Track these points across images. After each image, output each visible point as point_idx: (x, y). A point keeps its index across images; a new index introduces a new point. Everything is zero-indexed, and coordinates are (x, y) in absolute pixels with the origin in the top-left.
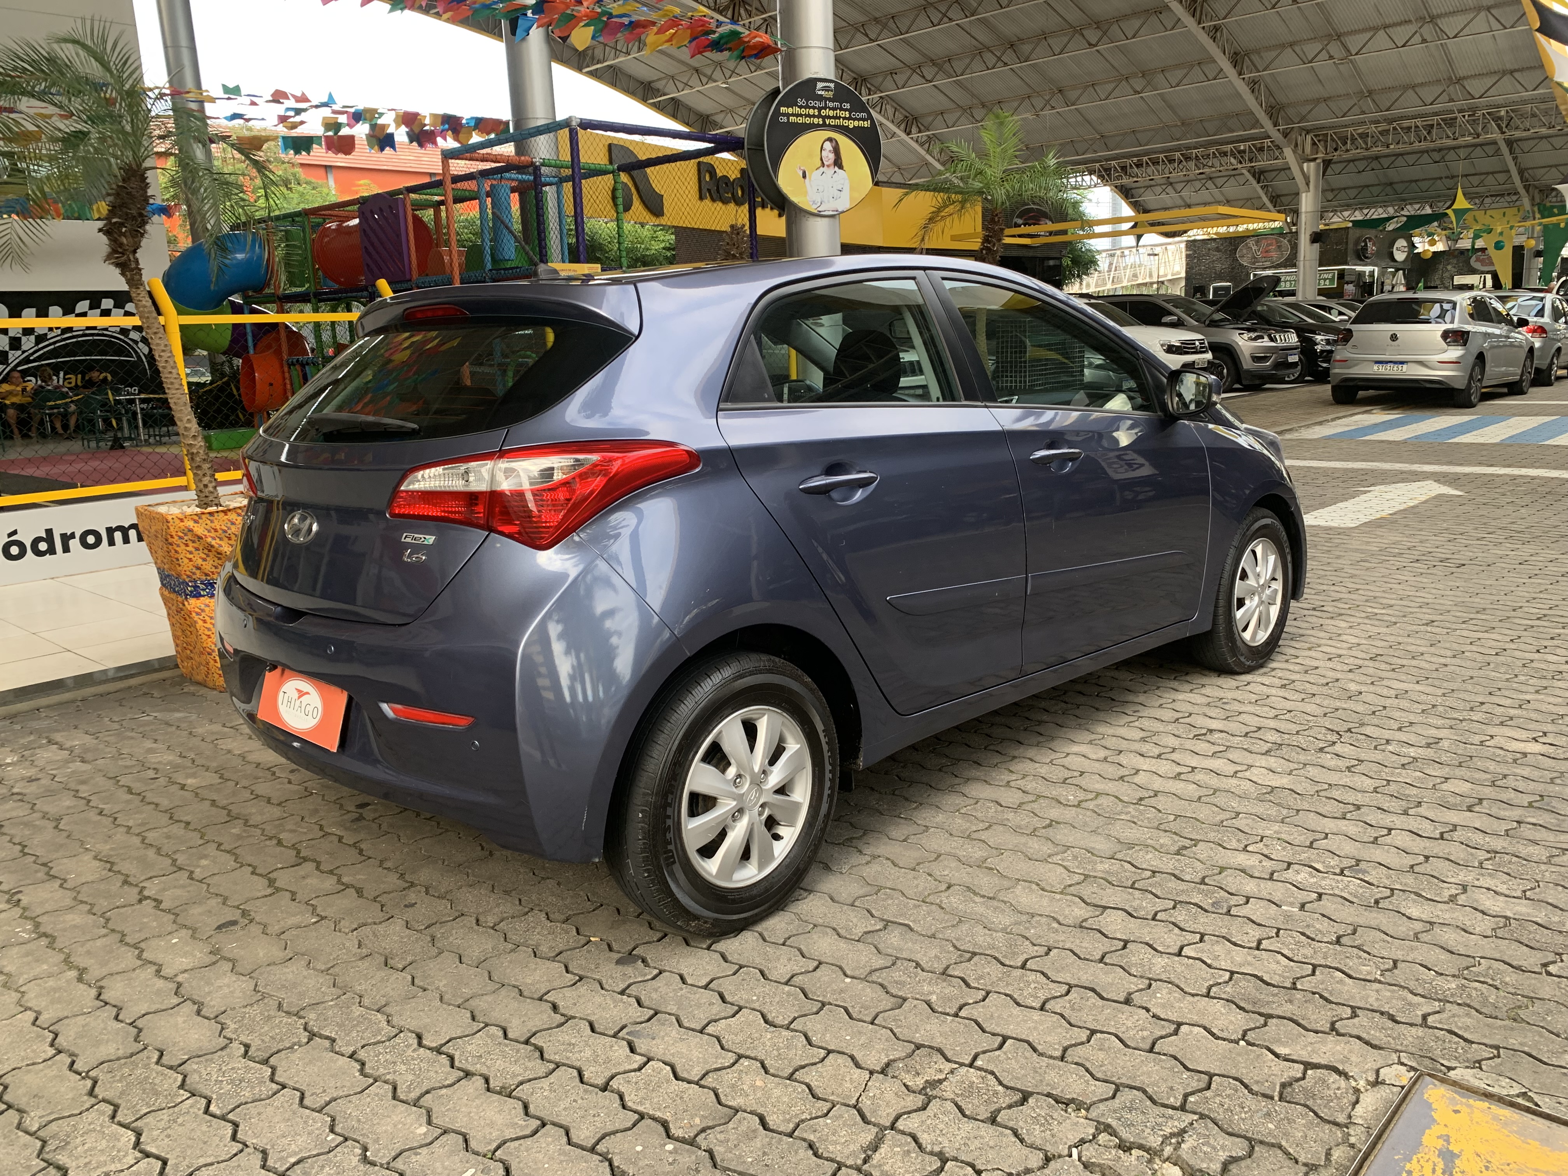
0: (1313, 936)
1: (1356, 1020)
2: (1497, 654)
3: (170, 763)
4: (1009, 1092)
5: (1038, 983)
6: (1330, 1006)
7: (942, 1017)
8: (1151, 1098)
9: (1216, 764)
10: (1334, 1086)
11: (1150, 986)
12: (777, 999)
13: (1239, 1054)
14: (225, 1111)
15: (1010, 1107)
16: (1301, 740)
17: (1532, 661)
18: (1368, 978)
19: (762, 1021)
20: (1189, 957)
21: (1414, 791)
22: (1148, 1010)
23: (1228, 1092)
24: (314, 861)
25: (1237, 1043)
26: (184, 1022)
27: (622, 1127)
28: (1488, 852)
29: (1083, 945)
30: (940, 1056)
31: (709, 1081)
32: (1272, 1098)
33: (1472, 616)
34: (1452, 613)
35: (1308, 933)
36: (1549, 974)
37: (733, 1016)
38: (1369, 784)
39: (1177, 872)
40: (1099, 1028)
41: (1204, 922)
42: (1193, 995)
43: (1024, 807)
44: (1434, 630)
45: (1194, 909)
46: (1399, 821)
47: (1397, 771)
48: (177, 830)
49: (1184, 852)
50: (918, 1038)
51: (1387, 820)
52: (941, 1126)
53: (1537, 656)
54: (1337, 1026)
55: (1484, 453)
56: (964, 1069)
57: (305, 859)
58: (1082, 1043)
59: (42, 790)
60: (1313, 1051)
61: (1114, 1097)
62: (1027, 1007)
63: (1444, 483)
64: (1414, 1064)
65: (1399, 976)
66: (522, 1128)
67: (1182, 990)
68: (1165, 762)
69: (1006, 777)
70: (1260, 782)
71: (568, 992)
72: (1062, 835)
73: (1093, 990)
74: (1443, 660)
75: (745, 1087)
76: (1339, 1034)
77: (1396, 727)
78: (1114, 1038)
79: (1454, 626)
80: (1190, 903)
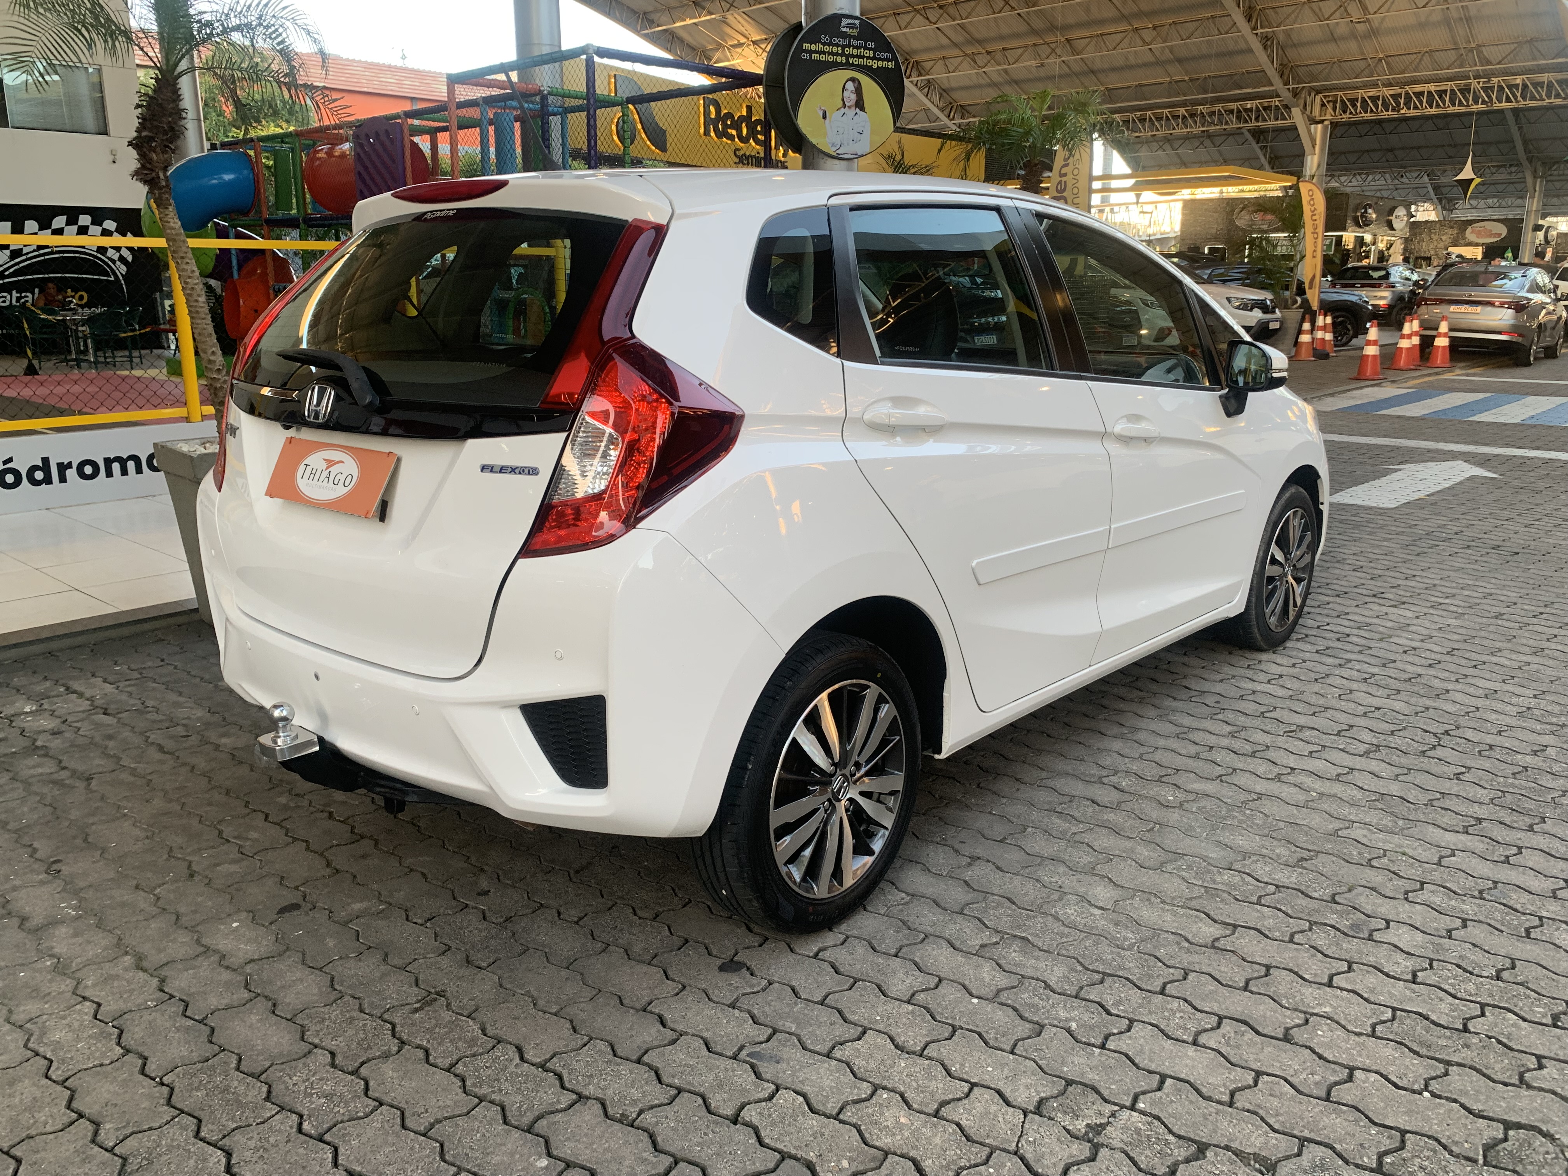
1: (1545, 1071)
3: (199, 719)
4: (1181, 1142)
6: (1512, 1054)
7: (1089, 1049)
8: (1340, 1156)
9: (1317, 765)
10: (1542, 1150)
11: (1307, 1021)
14: (320, 1131)
15: (1187, 1161)
18: (1545, 1021)
20: (1342, 989)
22: (1312, 1050)
24: (371, 838)
25: (1421, 1094)
26: (259, 1021)
30: (1096, 1096)
32: (1475, 1161)
33: (1542, 610)
34: (1519, 606)
35: (1463, 965)
37: (859, 1039)
39: (1303, 888)
40: (1264, 1069)
43: (1122, 807)
44: (1505, 623)
47: (1510, 781)
48: (218, 796)
49: (1305, 864)
54: (1527, 1076)
55: (1509, 434)
56: (1126, 1114)
57: (361, 836)
59: (67, 745)
61: (1300, 1153)
62: (1177, 1040)
63: (1476, 465)
66: (653, 1164)
67: (1345, 1028)
68: (1261, 761)
72: (1170, 840)
73: (1245, 1023)
75: (889, 1125)
76: (1529, 1087)
78: (1282, 1081)
79: (1526, 620)
80: (1326, 924)
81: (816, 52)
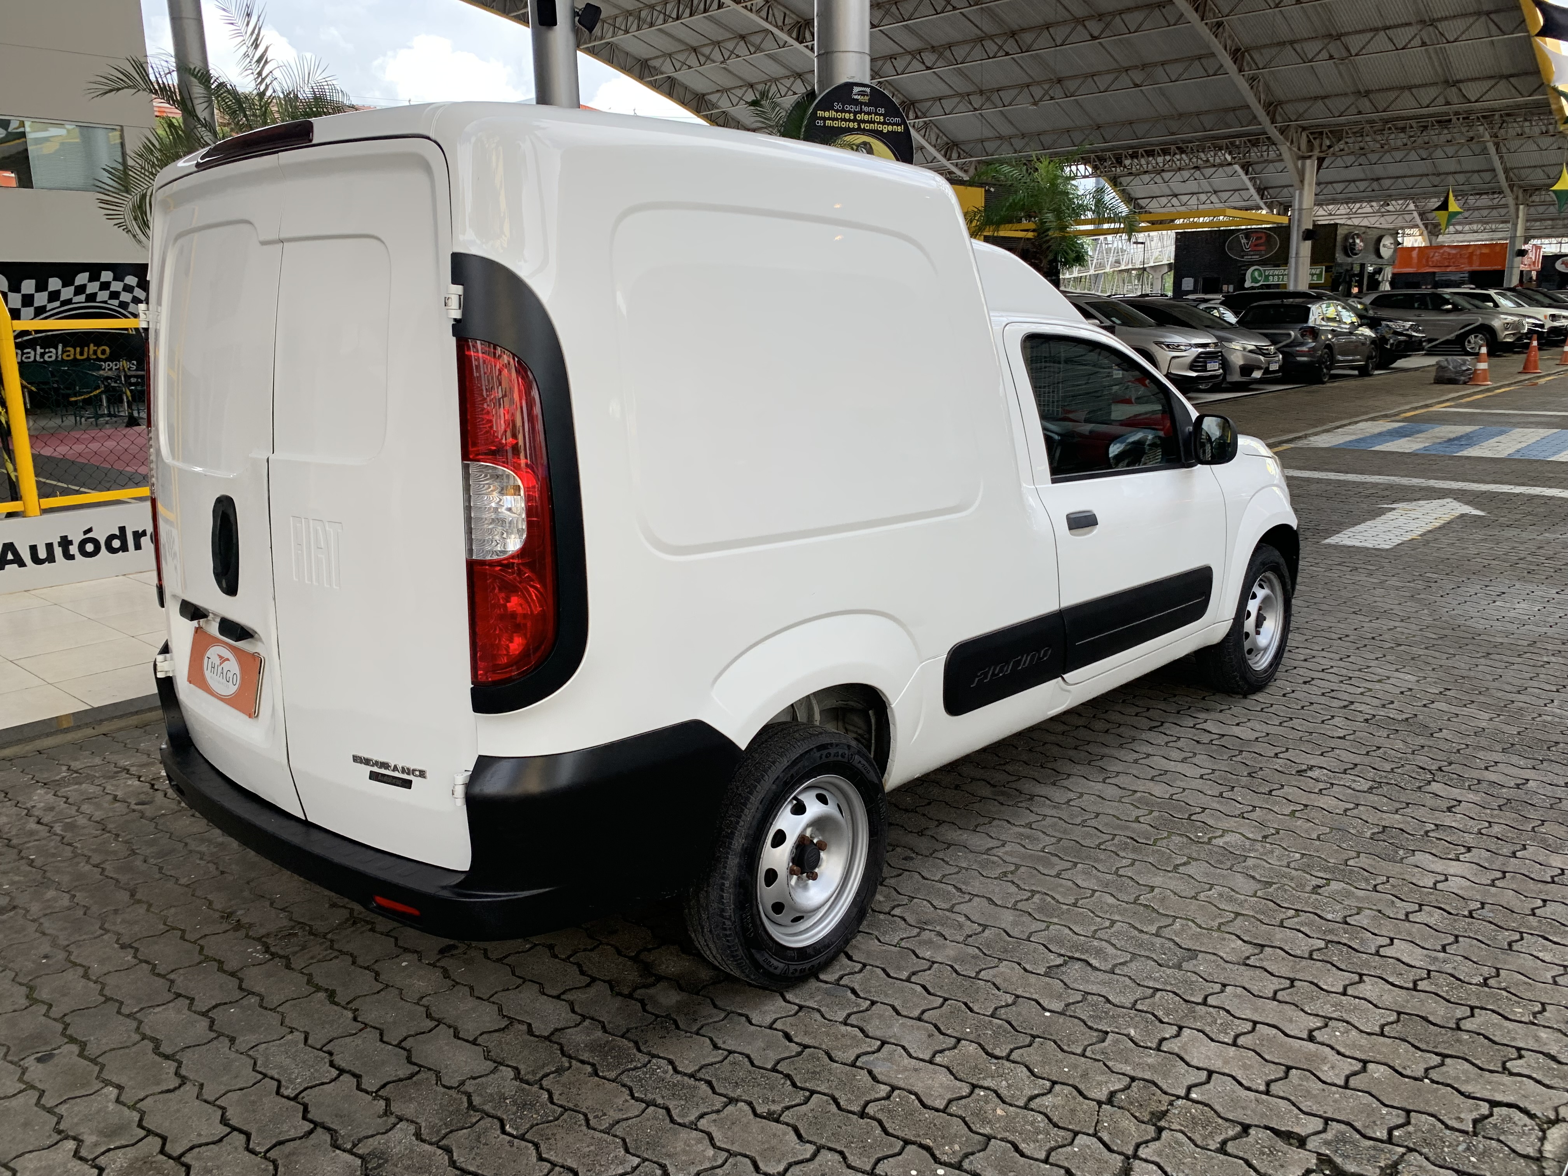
0: (1462, 978)
1: (1523, 1060)
4: (1228, 1124)
5: (1223, 1019)
6: (1497, 1047)
7: (1147, 1051)
8: (1358, 1132)
9: (1326, 802)
10: (1521, 1123)
11: (1326, 1024)
12: (989, 1032)
13: (1427, 1092)
14: (520, 1132)
15: (1234, 1138)
16: (1397, 779)
18: (1523, 1019)
19: (983, 1052)
20: (1355, 997)
21: (1517, 833)
22: (1332, 1048)
23: (1427, 1126)
26: (447, 1044)
27: (892, 1152)
29: (1253, 982)
30: (1155, 1088)
31: (954, 1109)
32: (1467, 1133)
35: (1457, 974)
37: (954, 1048)
38: (1472, 825)
39: (1319, 912)
40: (1292, 1064)
41: (1358, 963)
42: (1369, 1034)
44: (1492, 663)
45: (1345, 949)
46: (1510, 864)
47: (1496, 812)
49: (1319, 891)
50: (1130, 1071)
51: (1499, 863)
54: (1508, 1065)
56: (1180, 1102)
58: (1282, 1079)
60: (1494, 1090)
61: (1325, 1130)
62: (1220, 1042)
63: (1468, 503)
65: (1550, 1019)
66: (800, 1152)
67: (1357, 1028)
68: (1277, 799)
70: (1370, 821)
71: (794, 1022)
73: (1275, 1027)
74: (1509, 696)
75: (989, 1115)
76: (1511, 1074)
77: (1483, 767)
78: (1309, 1074)
79: (1510, 660)
80: (1339, 943)
81: (829, 119)
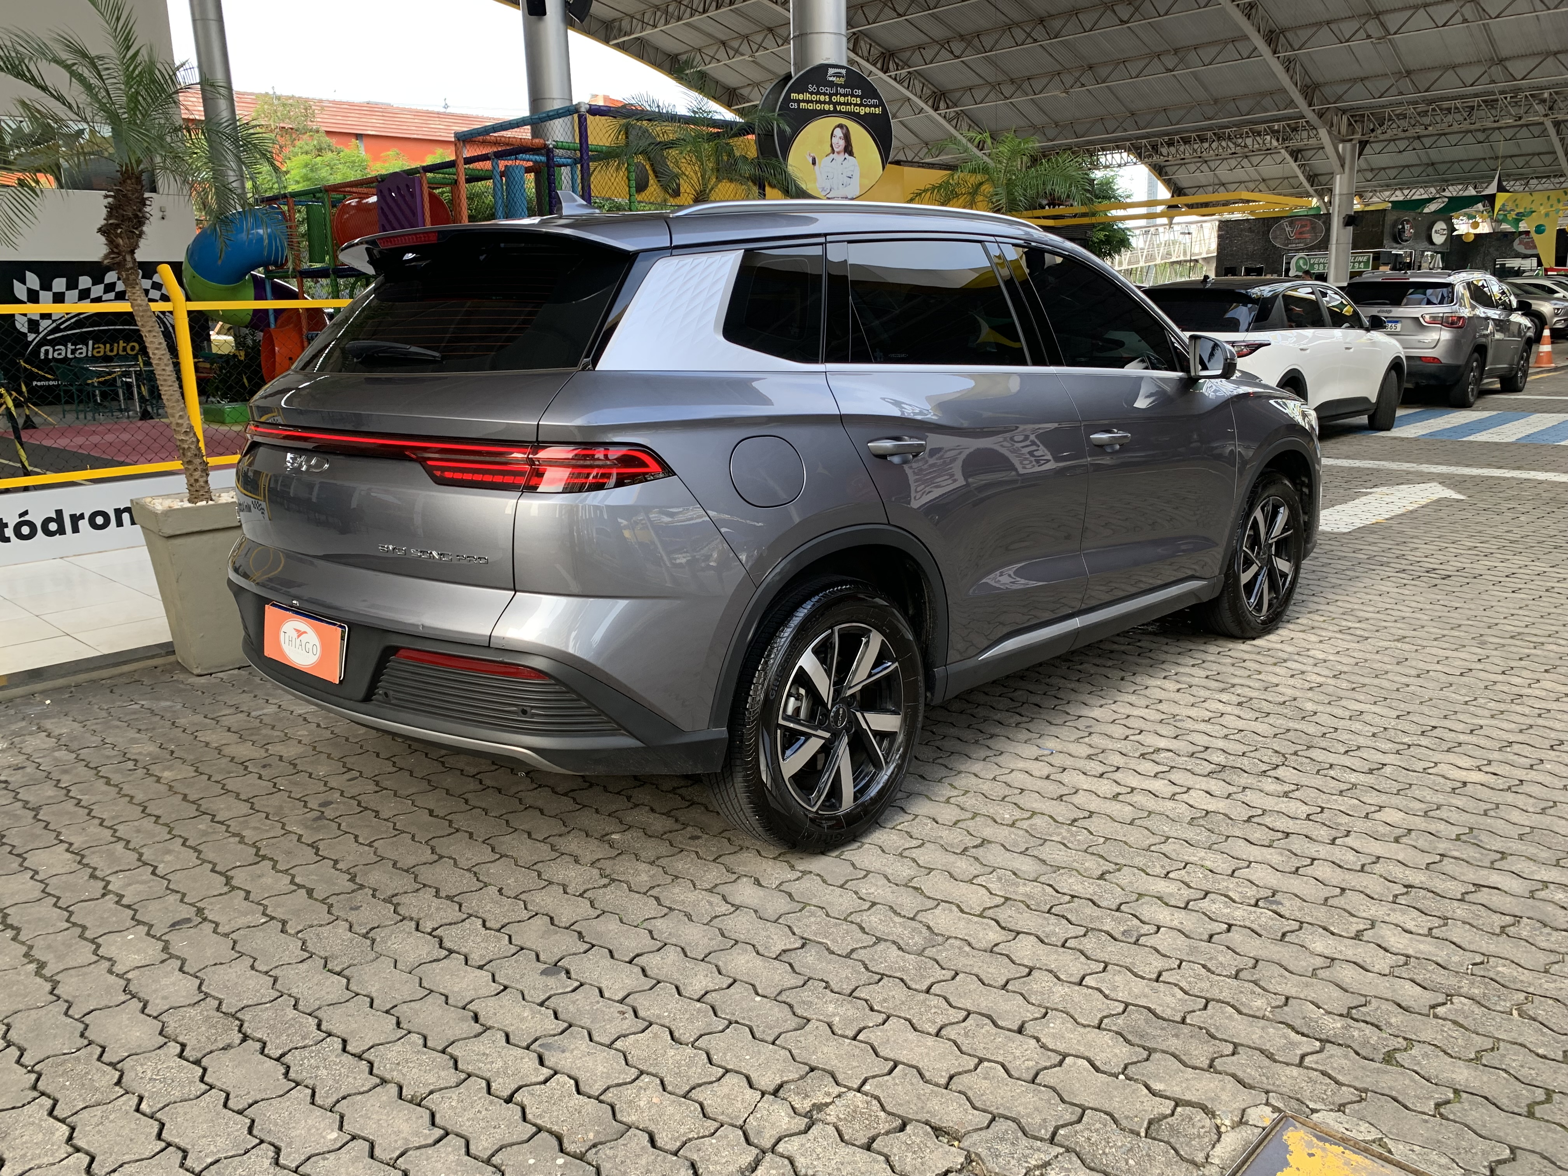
0: (1213, 969)
2: (1462, 674)
3: (149, 754)
5: (939, 1008)
6: (1213, 1042)
7: (841, 1040)
9: (1158, 785)
10: (1200, 1124)
11: (1046, 1013)
12: (687, 1016)
13: (1116, 1088)
14: (154, 1109)
15: (887, 1133)
16: (1245, 763)
17: (1495, 682)
18: (1257, 1014)
19: (669, 1038)
21: (1345, 819)
22: (1038, 1040)
23: (1098, 1126)
24: (271, 859)
25: (1117, 1077)
26: (129, 1019)
27: (519, 1140)
28: (1405, 886)
29: (990, 970)
30: (831, 1079)
31: (608, 1097)
33: (1445, 632)
34: (1426, 629)
35: (1209, 965)
36: (1436, 1016)
37: (643, 1031)
38: (1303, 810)
39: (1095, 898)
40: (988, 1056)
41: (1111, 951)
42: (1084, 1026)
43: (960, 825)
45: (1104, 937)
46: (1323, 851)
47: (1335, 797)
48: (148, 824)
50: (814, 1061)
51: (1313, 850)
52: (819, 1150)
53: (1501, 678)
54: (1218, 1061)
55: (1496, 453)
57: (264, 857)
58: (969, 1071)
59: (25, 779)
60: (1188, 1088)
61: (988, 1127)
62: (922, 1032)
63: (1449, 486)
64: (1281, 1105)
65: (1288, 1014)
66: (426, 1137)
67: (1075, 1020)
68: (1106, 782)
69: (947, 792)
70: (1196, 805)
71: (492, 1002)
72: (993, 855)
73: (989, 1017)
74: (1405, 680)
75: (642, 1104)
76: (1216, 1071)
77: (1343, 751)
78: (1000, 1067)
79: (1425, 643)
80: (1101, 931)
81: (803, 101)
